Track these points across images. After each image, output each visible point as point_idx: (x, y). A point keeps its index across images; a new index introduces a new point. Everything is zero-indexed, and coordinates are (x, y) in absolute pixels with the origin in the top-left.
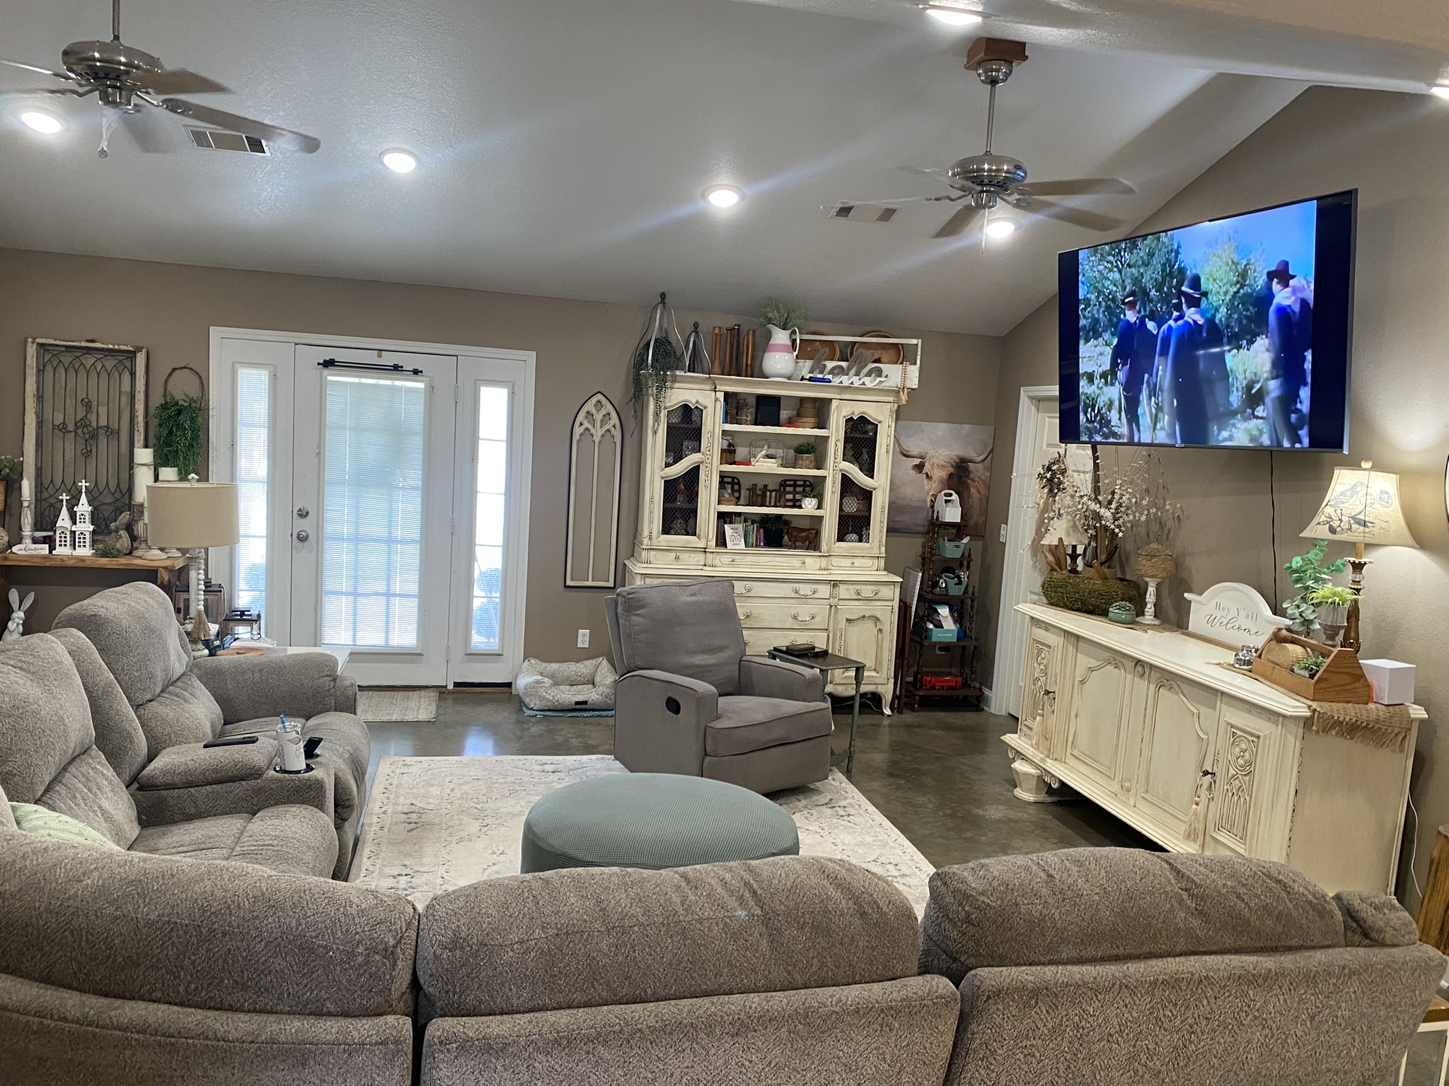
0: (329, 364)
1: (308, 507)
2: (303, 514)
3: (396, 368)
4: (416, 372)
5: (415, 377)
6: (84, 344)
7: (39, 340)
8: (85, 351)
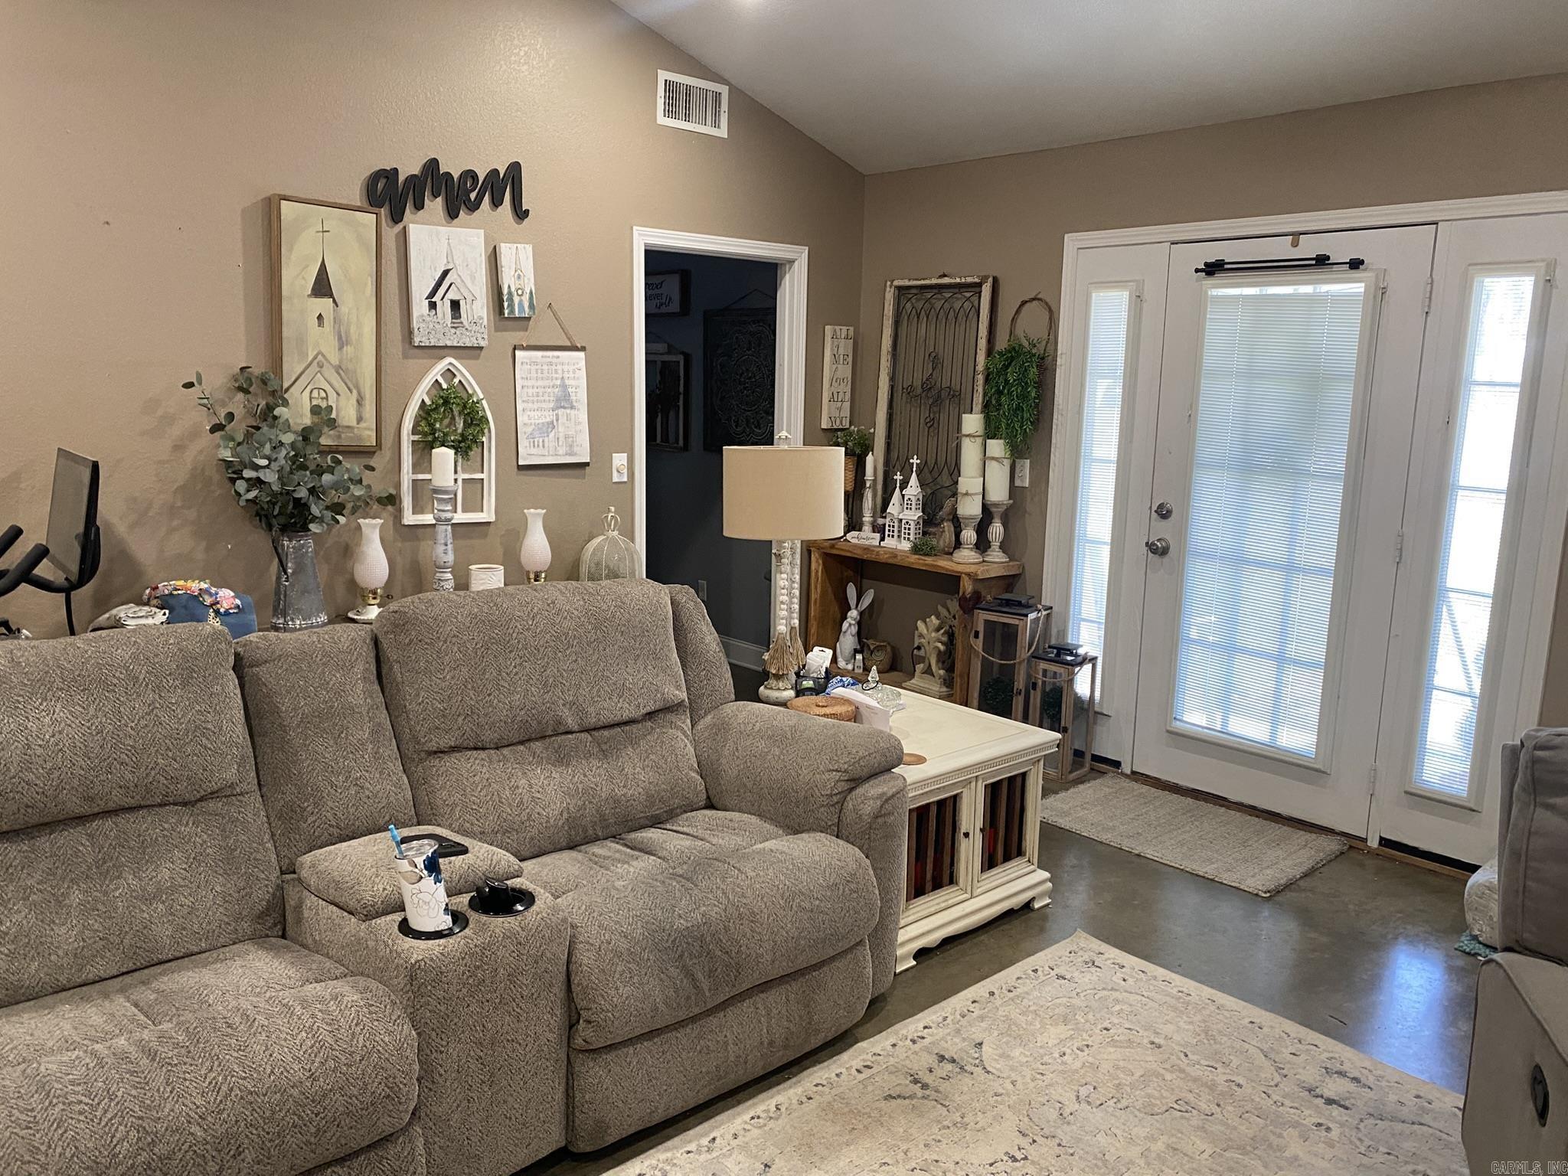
0: (1213, 269)
1: (1171, 504)
2: (1163, 513)
3: (1322, 261)
4: (1355, 264)
5: (1355, 274)
6: (934, 281)
7: (896, 283)
8: (936, 291)
